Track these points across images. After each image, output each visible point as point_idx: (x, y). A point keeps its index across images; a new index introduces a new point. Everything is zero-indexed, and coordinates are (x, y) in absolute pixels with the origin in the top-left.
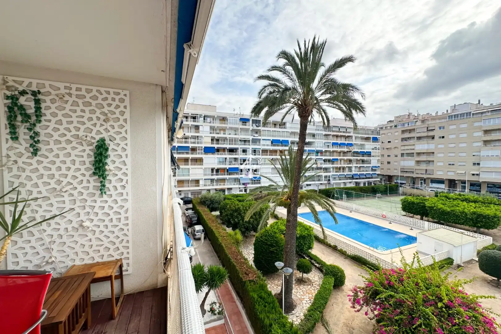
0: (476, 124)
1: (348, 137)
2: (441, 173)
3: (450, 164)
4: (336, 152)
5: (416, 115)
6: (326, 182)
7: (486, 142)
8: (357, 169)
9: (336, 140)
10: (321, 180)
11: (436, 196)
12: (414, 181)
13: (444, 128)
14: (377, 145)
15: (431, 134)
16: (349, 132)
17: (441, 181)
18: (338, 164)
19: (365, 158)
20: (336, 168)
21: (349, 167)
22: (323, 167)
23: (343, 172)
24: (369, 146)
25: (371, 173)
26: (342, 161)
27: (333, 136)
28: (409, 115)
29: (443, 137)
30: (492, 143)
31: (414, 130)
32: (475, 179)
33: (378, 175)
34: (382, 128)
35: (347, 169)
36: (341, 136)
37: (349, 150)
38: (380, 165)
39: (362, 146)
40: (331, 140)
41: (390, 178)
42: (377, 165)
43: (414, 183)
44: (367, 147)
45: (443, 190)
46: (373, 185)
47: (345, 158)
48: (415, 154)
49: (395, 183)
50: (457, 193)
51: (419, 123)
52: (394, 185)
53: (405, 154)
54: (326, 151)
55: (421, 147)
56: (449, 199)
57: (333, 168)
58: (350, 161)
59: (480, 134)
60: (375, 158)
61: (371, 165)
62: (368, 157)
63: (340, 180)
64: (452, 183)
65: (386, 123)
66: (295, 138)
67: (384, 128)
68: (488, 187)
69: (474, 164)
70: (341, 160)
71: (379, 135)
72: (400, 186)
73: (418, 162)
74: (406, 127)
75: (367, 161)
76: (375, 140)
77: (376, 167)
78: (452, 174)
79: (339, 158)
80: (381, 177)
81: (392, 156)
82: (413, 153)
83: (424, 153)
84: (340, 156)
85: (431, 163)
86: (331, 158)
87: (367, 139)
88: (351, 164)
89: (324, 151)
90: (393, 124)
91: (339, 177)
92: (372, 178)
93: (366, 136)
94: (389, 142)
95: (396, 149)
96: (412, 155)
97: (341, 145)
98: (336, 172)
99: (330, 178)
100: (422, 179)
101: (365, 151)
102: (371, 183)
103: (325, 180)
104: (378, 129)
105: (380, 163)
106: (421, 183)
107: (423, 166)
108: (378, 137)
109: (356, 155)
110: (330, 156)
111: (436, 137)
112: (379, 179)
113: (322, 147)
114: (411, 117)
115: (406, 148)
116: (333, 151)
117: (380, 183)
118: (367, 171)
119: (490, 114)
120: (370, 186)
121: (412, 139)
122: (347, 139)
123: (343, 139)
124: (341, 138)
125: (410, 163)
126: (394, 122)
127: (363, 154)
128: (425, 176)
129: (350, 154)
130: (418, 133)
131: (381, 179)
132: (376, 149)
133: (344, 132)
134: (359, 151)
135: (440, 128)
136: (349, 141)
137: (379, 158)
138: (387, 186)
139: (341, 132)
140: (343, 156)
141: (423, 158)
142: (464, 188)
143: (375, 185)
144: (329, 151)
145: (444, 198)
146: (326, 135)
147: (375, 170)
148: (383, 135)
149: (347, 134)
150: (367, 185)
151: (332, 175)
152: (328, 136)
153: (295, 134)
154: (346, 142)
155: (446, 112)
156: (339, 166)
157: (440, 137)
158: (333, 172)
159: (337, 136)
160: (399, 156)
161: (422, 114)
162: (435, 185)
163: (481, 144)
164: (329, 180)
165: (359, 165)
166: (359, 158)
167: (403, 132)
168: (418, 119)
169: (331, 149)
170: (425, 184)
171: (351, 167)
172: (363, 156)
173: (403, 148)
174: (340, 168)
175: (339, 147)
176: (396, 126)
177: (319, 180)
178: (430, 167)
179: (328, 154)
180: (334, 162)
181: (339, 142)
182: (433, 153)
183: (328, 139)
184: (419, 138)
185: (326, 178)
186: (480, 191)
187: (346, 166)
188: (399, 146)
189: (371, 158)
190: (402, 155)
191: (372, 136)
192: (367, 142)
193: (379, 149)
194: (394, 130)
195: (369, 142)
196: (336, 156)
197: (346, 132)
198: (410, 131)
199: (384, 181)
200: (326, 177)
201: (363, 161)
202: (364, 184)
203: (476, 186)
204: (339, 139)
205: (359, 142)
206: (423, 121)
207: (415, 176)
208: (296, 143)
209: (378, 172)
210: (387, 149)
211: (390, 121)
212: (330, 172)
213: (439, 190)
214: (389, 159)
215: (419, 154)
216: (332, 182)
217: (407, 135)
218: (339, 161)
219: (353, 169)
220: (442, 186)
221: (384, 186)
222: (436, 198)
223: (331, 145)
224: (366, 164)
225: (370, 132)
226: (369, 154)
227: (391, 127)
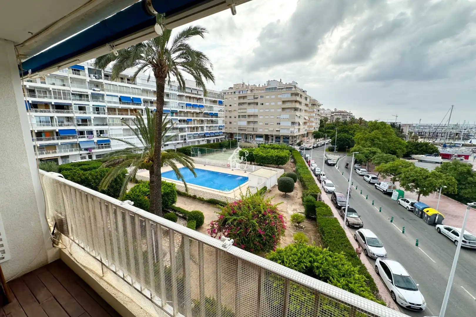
0: (279, 96)
1: (200, 99)
2: (261, 130)
3: (266, 124)
4: (190, 112)
5: (247, 85)
6: (183, 141)
7: (283, 109)
8: (208, 129)
9: (190, 101)
10: (178, 139)
11: (259, 147)
12: (246, 136)
13: (263, 97)
14: (222, 107)
15: (256, 101)
16: (200, 95)
17: (260, 136)
18: (192, 124)
19: (214, 119)
20: (191, 128)
21: (201, 127)
22: (179, 127)
23: (197, 131)
24: (216, 109)
25: (219, 131)
26: (196, 122)
27: (187, 97)
28: (243, 85)
29: (263, 104)
30: (286, 110)
31: (246, 96)
32: (277, 133)
33: (223, 133)
34: (225, 93)
35: (200, 129)
36: (194, 98)
37: (201, 112)
38: (224, 125)
39: (211, 107)
40: (184, 100)
41: (231, 135)
42: (222, 125)
43: (246, 139)
44: (215, 109)
45: (262, 142)
46: (220, 141)
47: (198, 118)
48: (247, 116)
49: (235, 139)
50: (269, 143)
51: (249, 92)
52: (235, 141)
53: (241, 116)
54: (181, 112)
55: (251, 110)
56: (265, 148)
57: (188, 128)
58: (202, 121)
59: (280, 103)
60: (221, 119)
61: (218, 125)
62: (216, 118)
63: (194, 138)
64: (267, 137)
65: (228, 89)
66: (148, 96)
67: (227, 93)
68: (283, 139)
69: (278, 123)
70: (194, 120)
71: (223, 99)
72: (238, 141)
73: (249, 122)
74: (241, 94)
75: (215, 121)
76: (221, 103)
77: (221, 126)
78: (267, 130)
79: (193, 118)
80: (225, 134)
81: (233, 117)
82: (246, 115)
83: (252, 115)
84: (193, 116)
85: (256, 123)
86: (186, 118)
87: (215, 102)
88: (203, 124)
89: (178, 111)
90: (233, 91)
91: (193, 136)
92: (219, 136)
93: (214, 99)
94: (230, 105)
95: (235, 112)
96: (245, 117)
97: (194, 106)
98: (191, 131)
99: (185, 137)
100: (251, 135)
101: (214, 112)
102: (219, 140)
103: (181, 140)
104: (223, 94)
105: (225, 123)
106: (251, 138)
107: (252, 125)
108: (222, 100)
109: (206, 116)
110: (185, 117)
111: (259, 104)
112: (224, 137)
113: (177, 108)
114: (244, 86)
115: (242, 111)
116: (187, 112)
117: (225, 140)
118: (215, 130)
119: (285, 90)
120: (218, 143)
121: (245, 104)
122: (199, 101)
123: (195, 101)
124: (193, 100)
125: (243, 123)
126: (234, 89)
127: (212, 115)
128: (253, 133)
129: (202, 115)
130: (248, 99)
131: (226, 136)
132: (221, 111)
133: (196, 94)
134: (209, 112)
135: (261, 97)
136: (200, 103)
137: (224, 119)
138: (230, 142)
139: (193, 94)
140: (197, 117)
141: (251, 119)
142: (272, 140)
143: (222, 141)
144: (184, 112)
145: (263, 148)
146: (179, 96)
147: (221, 129)
148: (226, 100)
149: (198, 97)
150: (216, 142)
151: (188, 134)
152: (182, 97)
153: (147, 92)
154: (198, 104)
155: (264, 86)
156: (193, 126)
157: (261, 104)
158: (188, 131)
159: (190, 98)
160: (237, 117)
161: (251, 85)
162: (258, 139)
163: (280, 110)
164: (185, 139)
165: (209, 125)
166: (209, 119)
167: (240, 98)
168: (248, 88)
169: (185, 110)
170: (252, 138)
171: (203, 127)
172: (212, 117)
173: (239, 111)
174: (194, 128)
175: (192, 108)
176: (235, 93)
177: (176, 140)
178: (255, 126)
179: (182, 114)
180: (188, 122)
181: (192, 103)
182: (257, 115)
183: (181, 100)
184: (249, 104)
185: (182, 138)
186: (280, 142)
187: (199, 125)
188: (237, 109)
189: (218, 119)
190: (239, 116)
191: (218, 100)
192: (215, 104)
193: (223, 112)
194: (233, 96)
195: (216, 105)
196: (190, 116)
197: (198, 94)
198: (244, 97)
199: (228, 138)
200: (182, 136)
201: (212, 122)
202: (214, 141)
203: (278, 138)
204: (192, 100)
205: (209, 104)
206: (251, 91)
207: (247, 133)
208: (149, 102)
209: (223, 131)
210: (229, 111)
211: (231, 88)
212: (185, 132)
213: (260, 143)
214: (231, 120)
215: (249, 116)
216: (188, 140)
217: (242, 101)
218: (193, 121)
219: (205, 128)
220: (262, 139)
221: (228, 142)
222: (259, 148)
223: (185, 105)
224: (214, 124)
225: (216, 96)
226: (216, 115)
227: (232, 93)
